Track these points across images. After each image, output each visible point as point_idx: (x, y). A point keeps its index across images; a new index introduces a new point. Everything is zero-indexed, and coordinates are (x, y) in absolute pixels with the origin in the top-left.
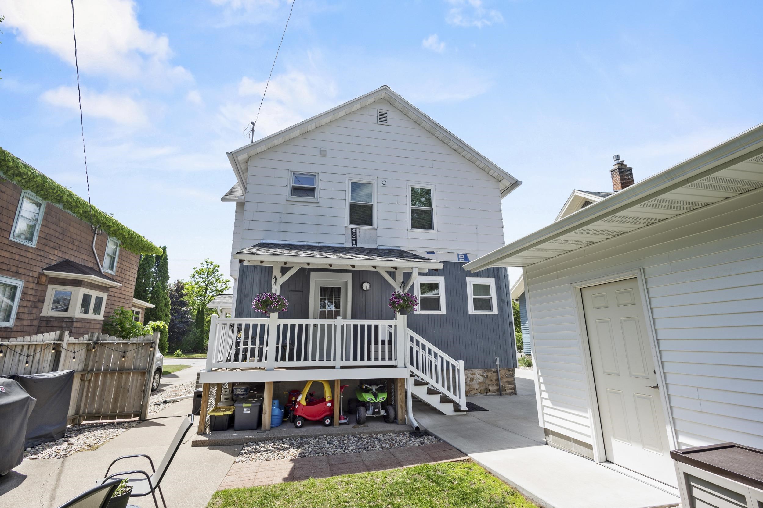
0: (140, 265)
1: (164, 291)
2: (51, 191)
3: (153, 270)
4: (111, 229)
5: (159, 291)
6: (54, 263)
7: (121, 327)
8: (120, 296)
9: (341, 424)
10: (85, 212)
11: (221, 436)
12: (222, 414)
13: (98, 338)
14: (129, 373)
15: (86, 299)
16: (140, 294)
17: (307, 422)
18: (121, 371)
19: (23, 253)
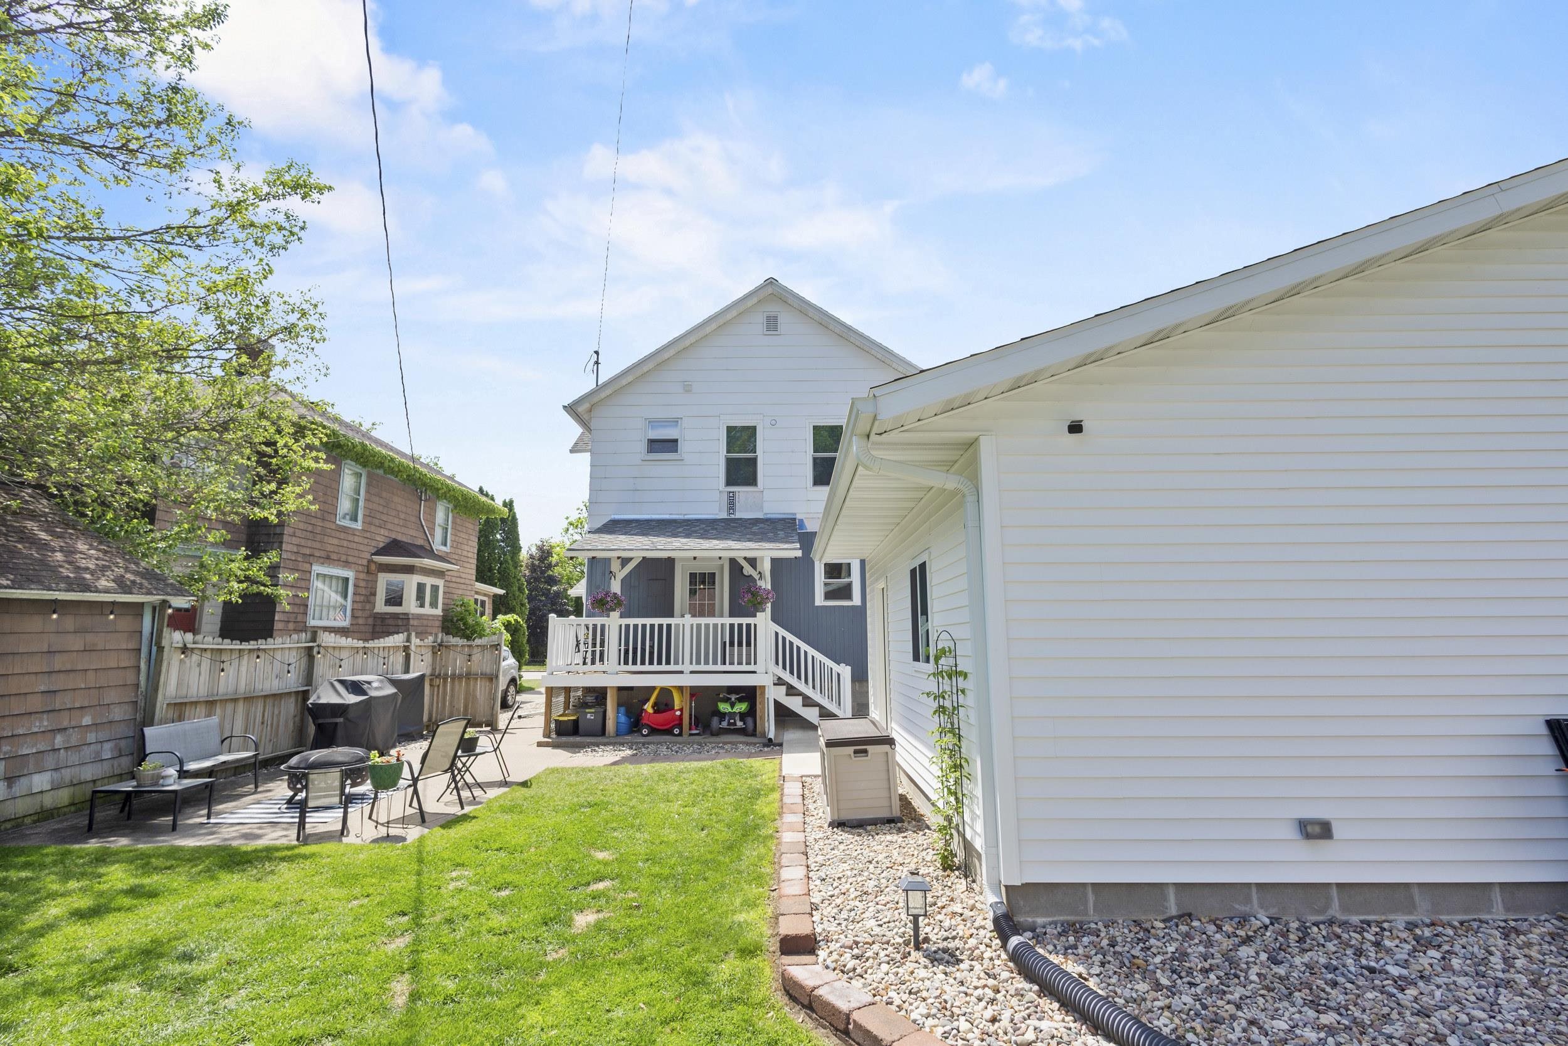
0: (480, 531)
1: (516, 568)
2: (371, 458)
3: (498, 536)
4: (440, 492)
5: (509, 569)
6: (381, 545)
7: (464, 624)
8: (458, 580)
9: (691, 735)
10: (408, 476)
11: (564, 739)
12: (565, 719)
13: (442, 639)
14: (477, 679)
15: (421, 588)
16: (483, 575)
17: (654, 731)
18: (469, 676)
19: (351, 538)
